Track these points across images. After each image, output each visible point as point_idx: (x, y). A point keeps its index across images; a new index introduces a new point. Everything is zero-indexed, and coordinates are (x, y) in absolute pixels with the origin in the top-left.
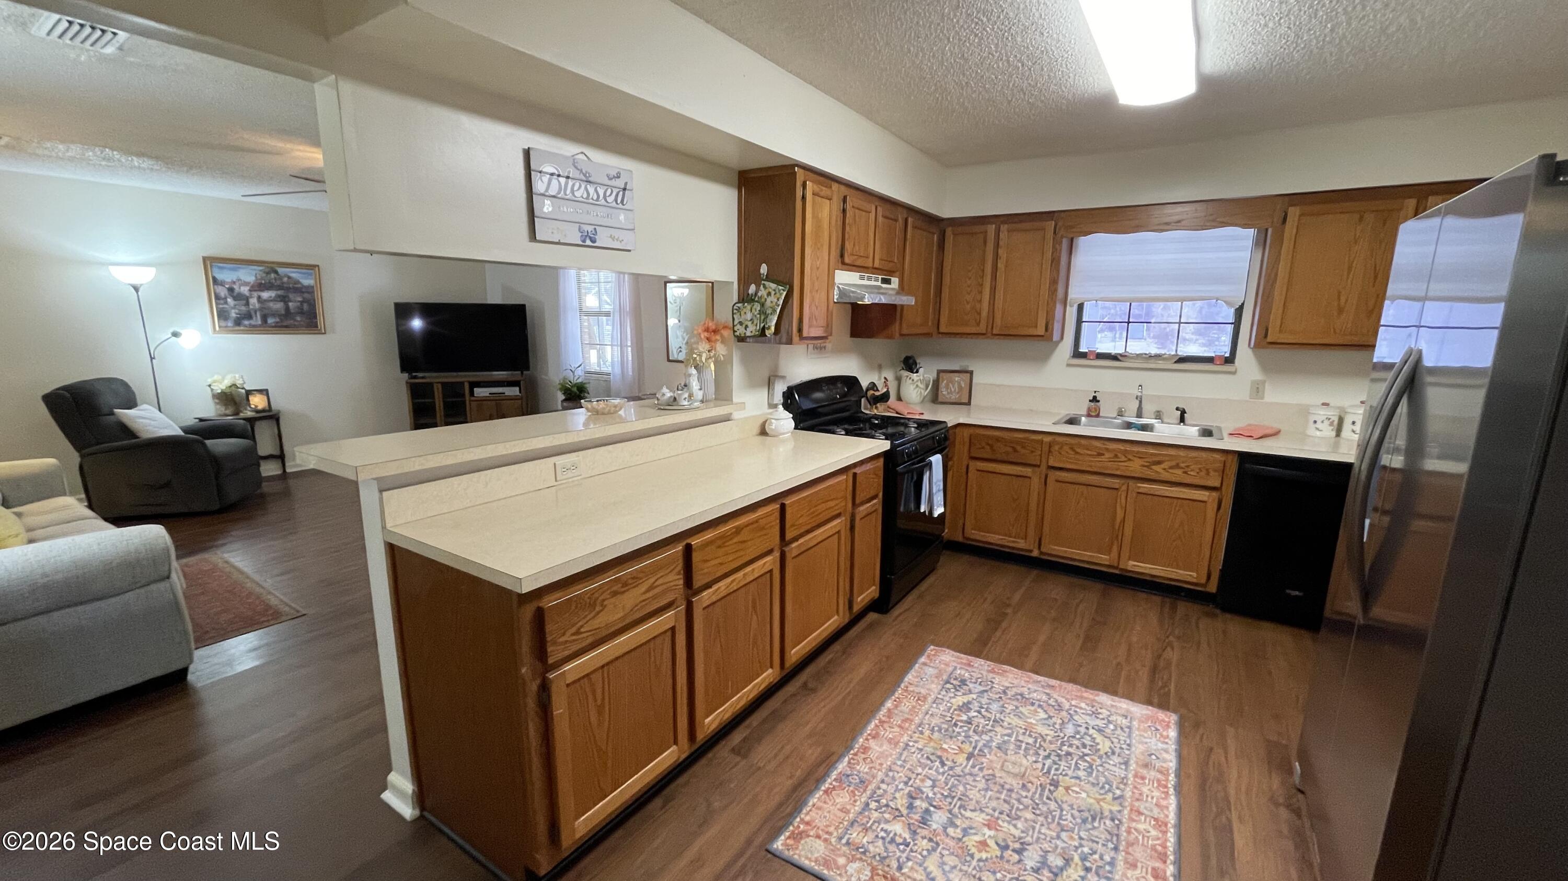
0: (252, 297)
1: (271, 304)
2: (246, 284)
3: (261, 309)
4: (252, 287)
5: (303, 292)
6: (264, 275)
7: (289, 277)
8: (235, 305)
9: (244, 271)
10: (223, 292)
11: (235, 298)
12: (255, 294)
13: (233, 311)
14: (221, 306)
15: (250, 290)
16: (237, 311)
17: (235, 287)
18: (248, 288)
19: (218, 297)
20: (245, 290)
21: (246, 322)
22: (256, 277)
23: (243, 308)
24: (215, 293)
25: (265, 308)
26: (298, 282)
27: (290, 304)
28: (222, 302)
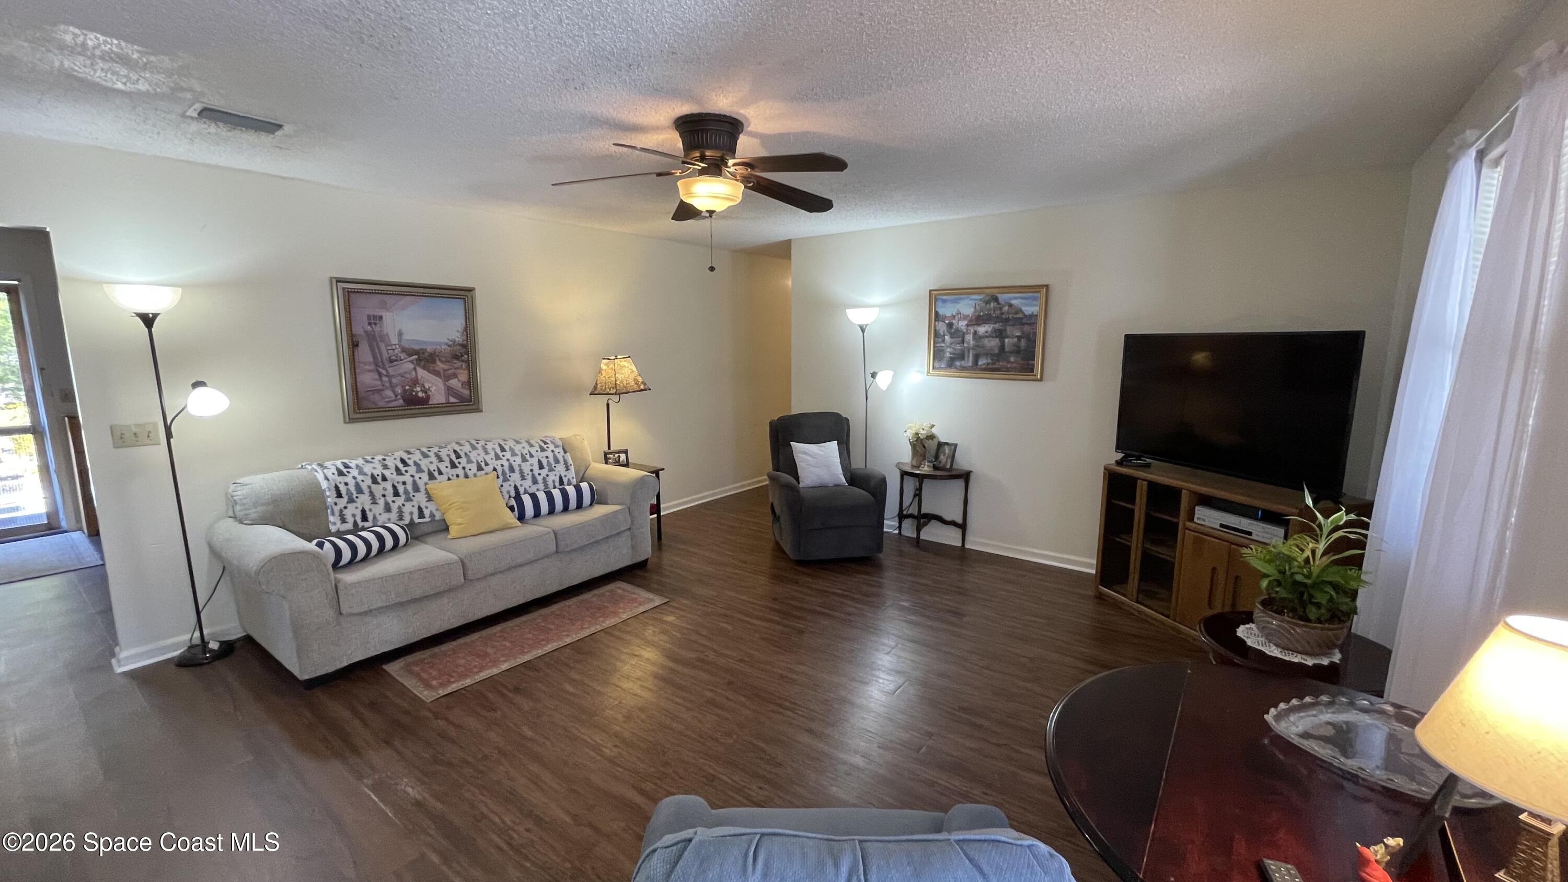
0: (968, 333)
1: (986, 341)
2: (965, 317)
3: (973, 349)
4: (970, 321)
5: (1023, 324)
6: (984, 305)
7: (1010, 306)
8: (951, 344)
9: (965, 302)
10: (942, 327)
11: (952, 336)
12: (972, 330)
13: (948, 350)
14: (938, 345)
15: (967, 325)
16: (952, 350)
17: (954, 321)
18: (966, 322)
19: (937, 335)
20: (962, 324)
21: (958, 363)
22: (975, 308)
23: (958, 347)
24: (935, 330)
25: (978, 346)
26: (1021, 311)
27: (1006, 340)
28: (940, 340)
